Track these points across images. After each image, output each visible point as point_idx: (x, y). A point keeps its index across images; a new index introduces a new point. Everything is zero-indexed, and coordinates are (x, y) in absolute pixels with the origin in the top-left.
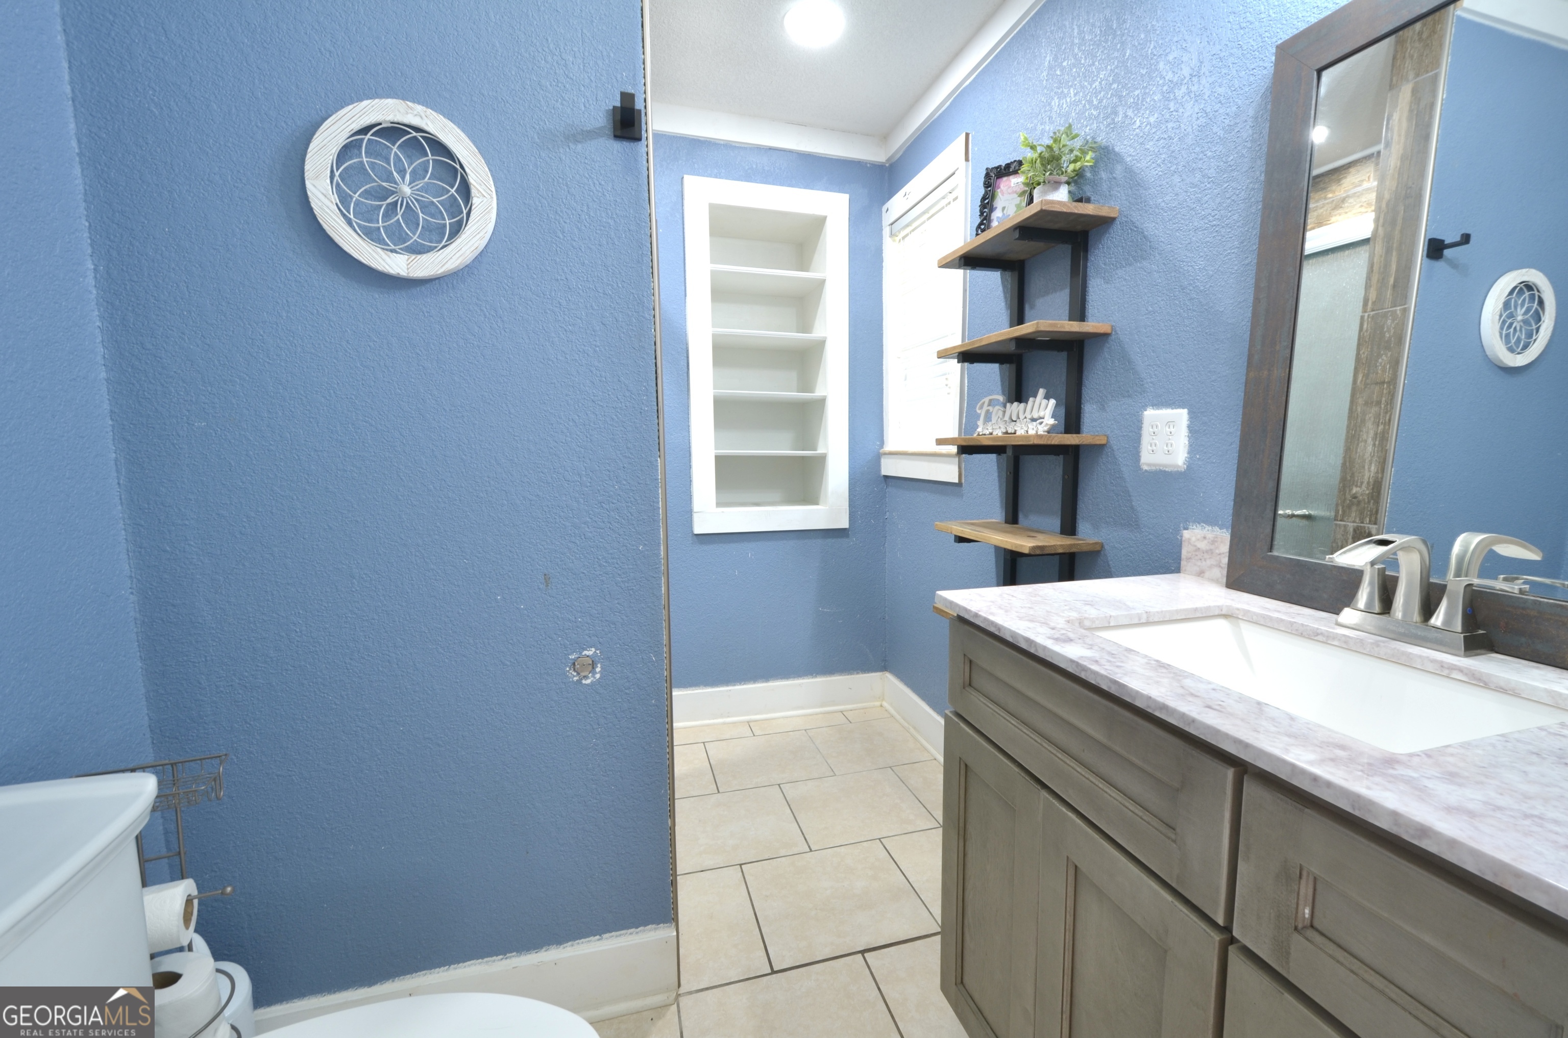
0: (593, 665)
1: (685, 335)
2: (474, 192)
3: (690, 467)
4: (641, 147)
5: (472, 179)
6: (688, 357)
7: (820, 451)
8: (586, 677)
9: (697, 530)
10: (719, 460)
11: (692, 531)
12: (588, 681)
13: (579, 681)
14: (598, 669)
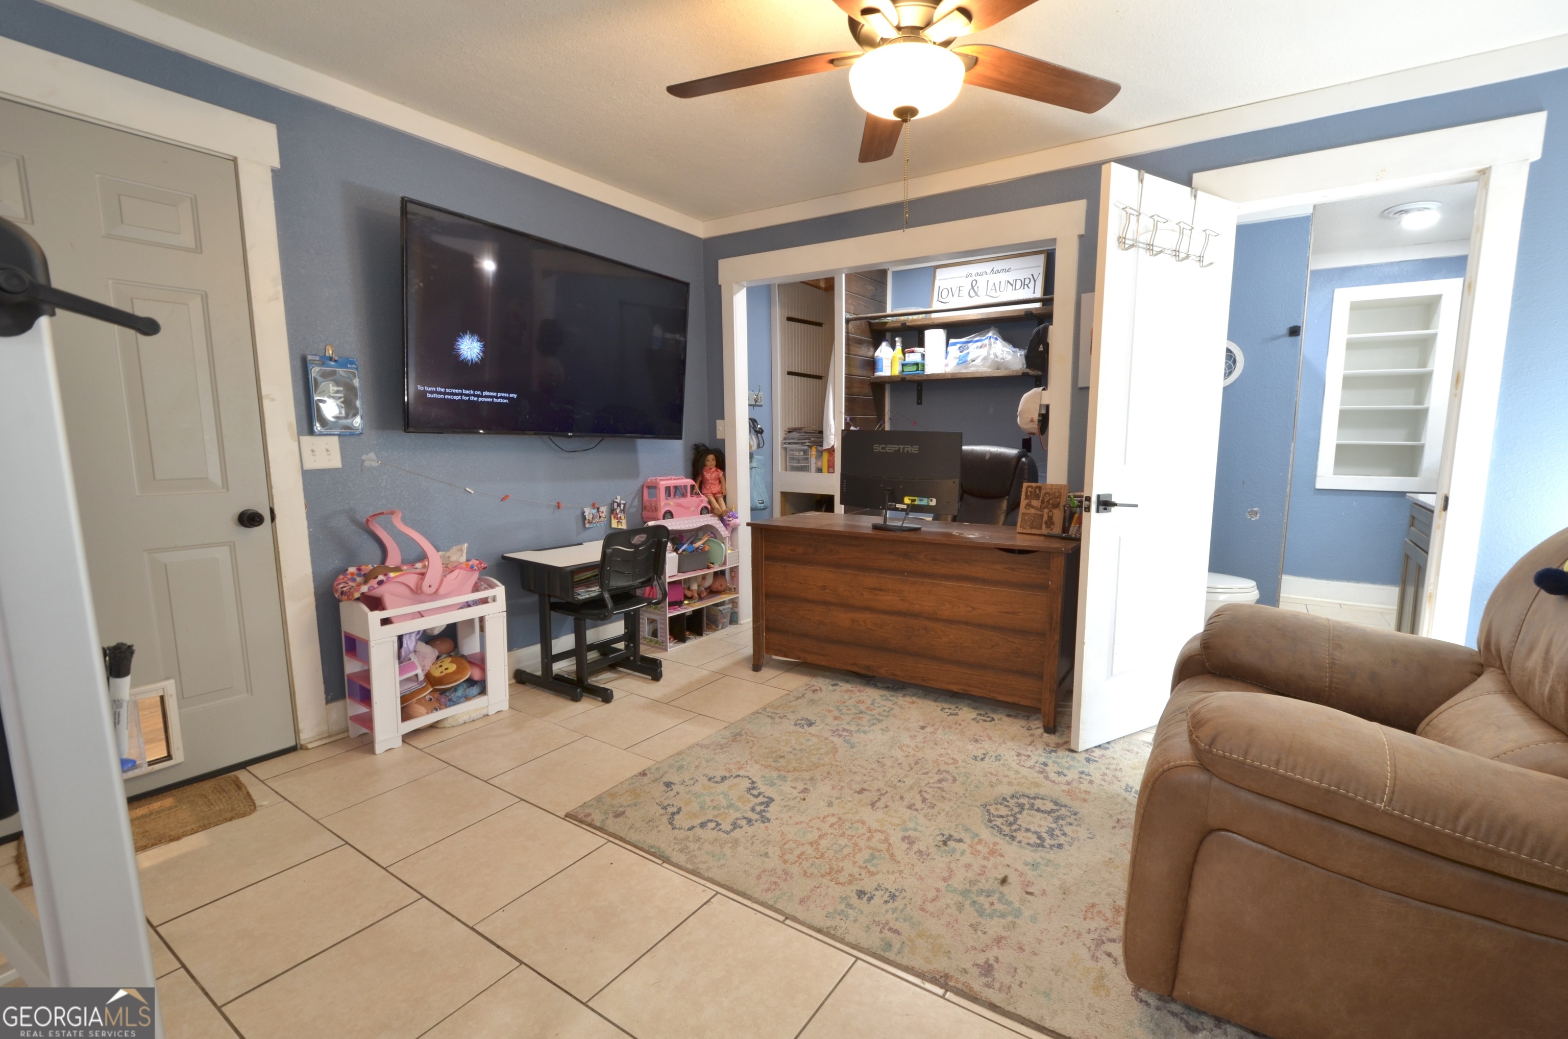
0: (1257, 514)
1: (1324, 376)
2: (1237, 362)
3: (1318, 450)
4: (1299, 338)
5: (1237, 359)
6: (1324, 389)
7: (1422, 442)
8: (1253, 517)
9: (1318, 487)
10: (1339, 447)
11: (1315, 487)
12: (1254, 519)
13: (1250, 519)
14: (1258, 515)
